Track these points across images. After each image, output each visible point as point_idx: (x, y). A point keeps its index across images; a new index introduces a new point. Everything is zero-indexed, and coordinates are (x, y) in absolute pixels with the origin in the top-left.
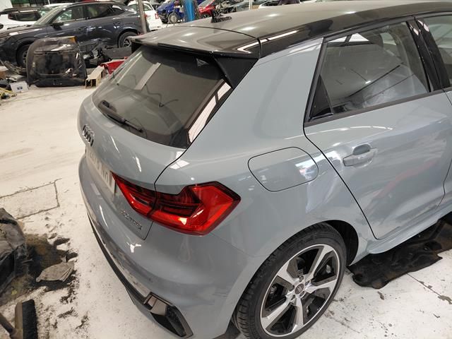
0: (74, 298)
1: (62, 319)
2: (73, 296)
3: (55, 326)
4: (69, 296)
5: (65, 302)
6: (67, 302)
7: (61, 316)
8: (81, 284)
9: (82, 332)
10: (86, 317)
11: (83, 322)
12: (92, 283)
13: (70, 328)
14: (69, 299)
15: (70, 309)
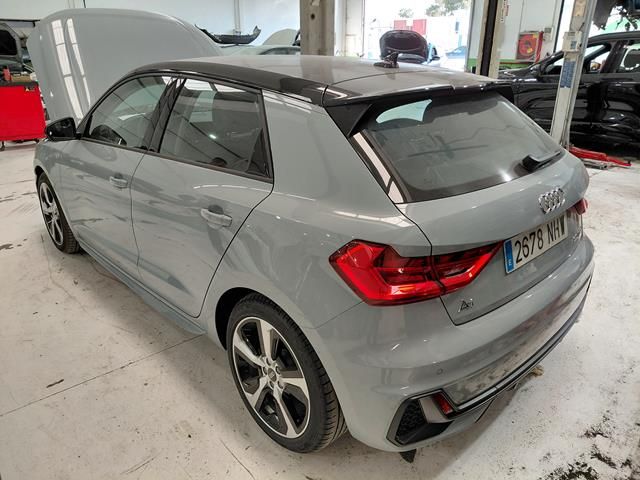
0: (578, 464)
1: (613, 460)
2: (576, 468)
3: (628, 463)
4: (580, 473)
5: (592, 473)
6: (590, 469)
7: (612, 464)
8: (552, 469)
9: (605, 429)
10: (587, 434)
11: (595, 435)
12: (540, 453)
13: (614, 445)
14: (585, 470)
15: (596, 459)
